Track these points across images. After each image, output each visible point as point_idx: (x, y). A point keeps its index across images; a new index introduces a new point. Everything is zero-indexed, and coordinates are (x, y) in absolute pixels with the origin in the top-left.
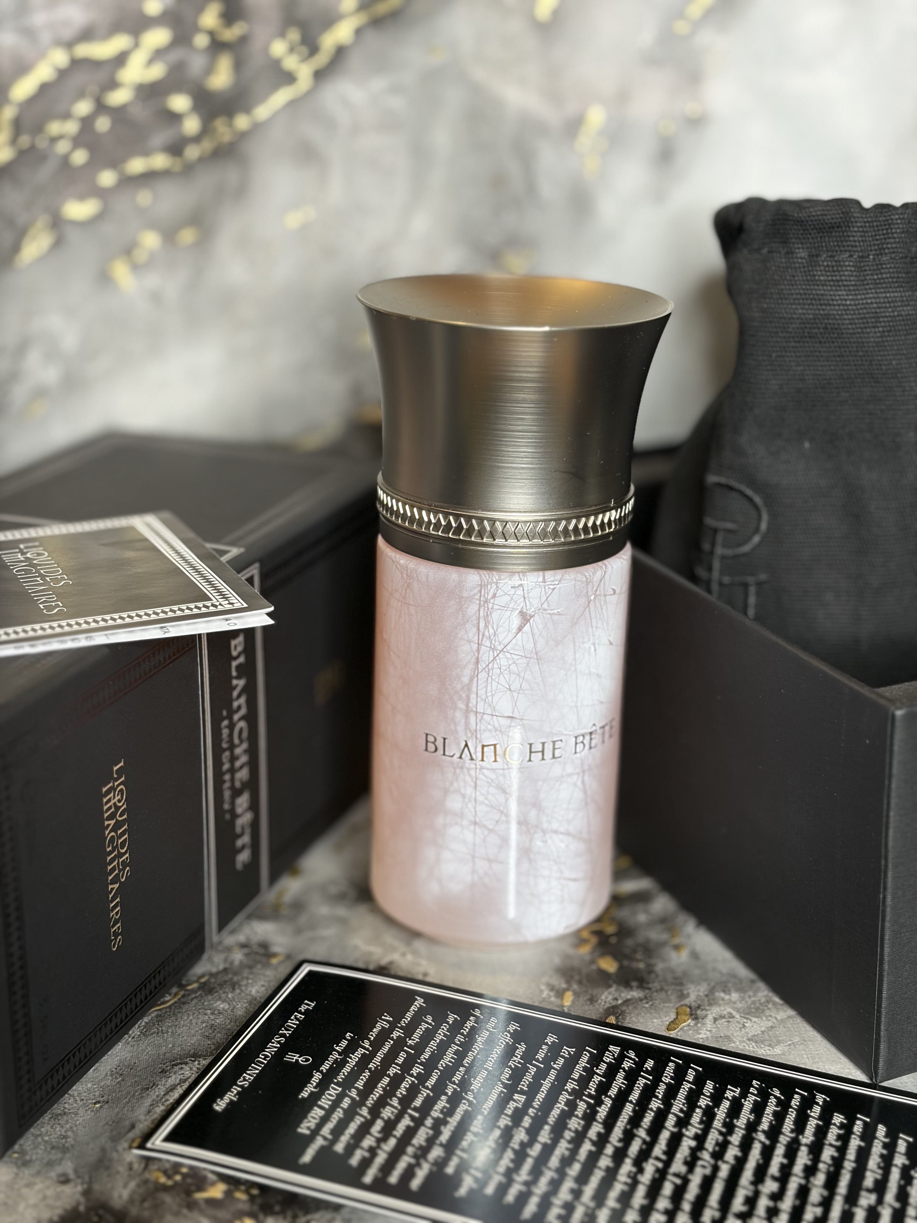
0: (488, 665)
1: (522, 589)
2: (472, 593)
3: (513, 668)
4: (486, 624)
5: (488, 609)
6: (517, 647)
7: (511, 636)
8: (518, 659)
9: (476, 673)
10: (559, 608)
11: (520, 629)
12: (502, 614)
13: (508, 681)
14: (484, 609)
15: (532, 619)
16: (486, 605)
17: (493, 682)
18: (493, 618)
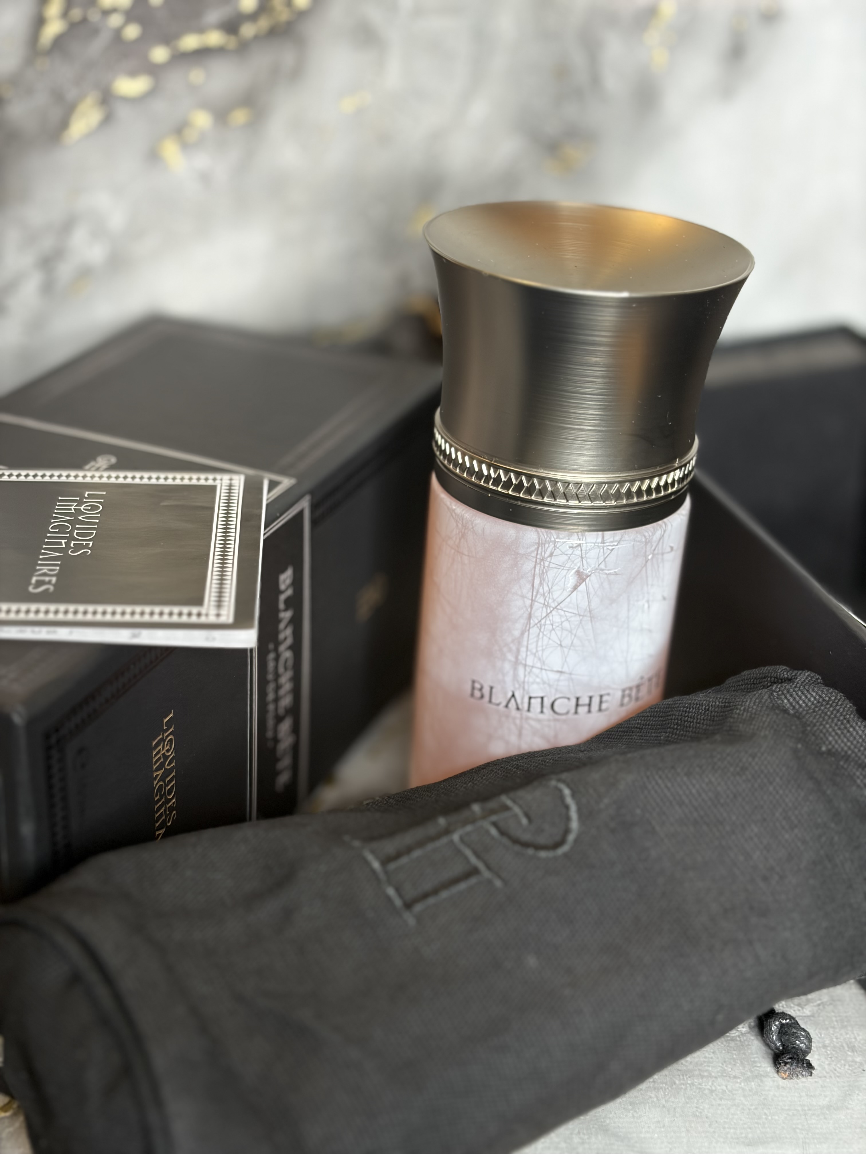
0: (541, 621)
1: (580, 549)
2: (529, 550)
3: (566, 625)
4: (541, 581)
5: (544, 567)
6: (571, 605)
7: (566, 594)
8: (571, 617)
9: (528, 628)
10: (615, 569)
11: (575, 588)
12: (558, 573)
13: (559, 636)
14: (540, 567)
15: (588, 578)
16: (542, 563)
17: (545, 637)
18: (549, 576)
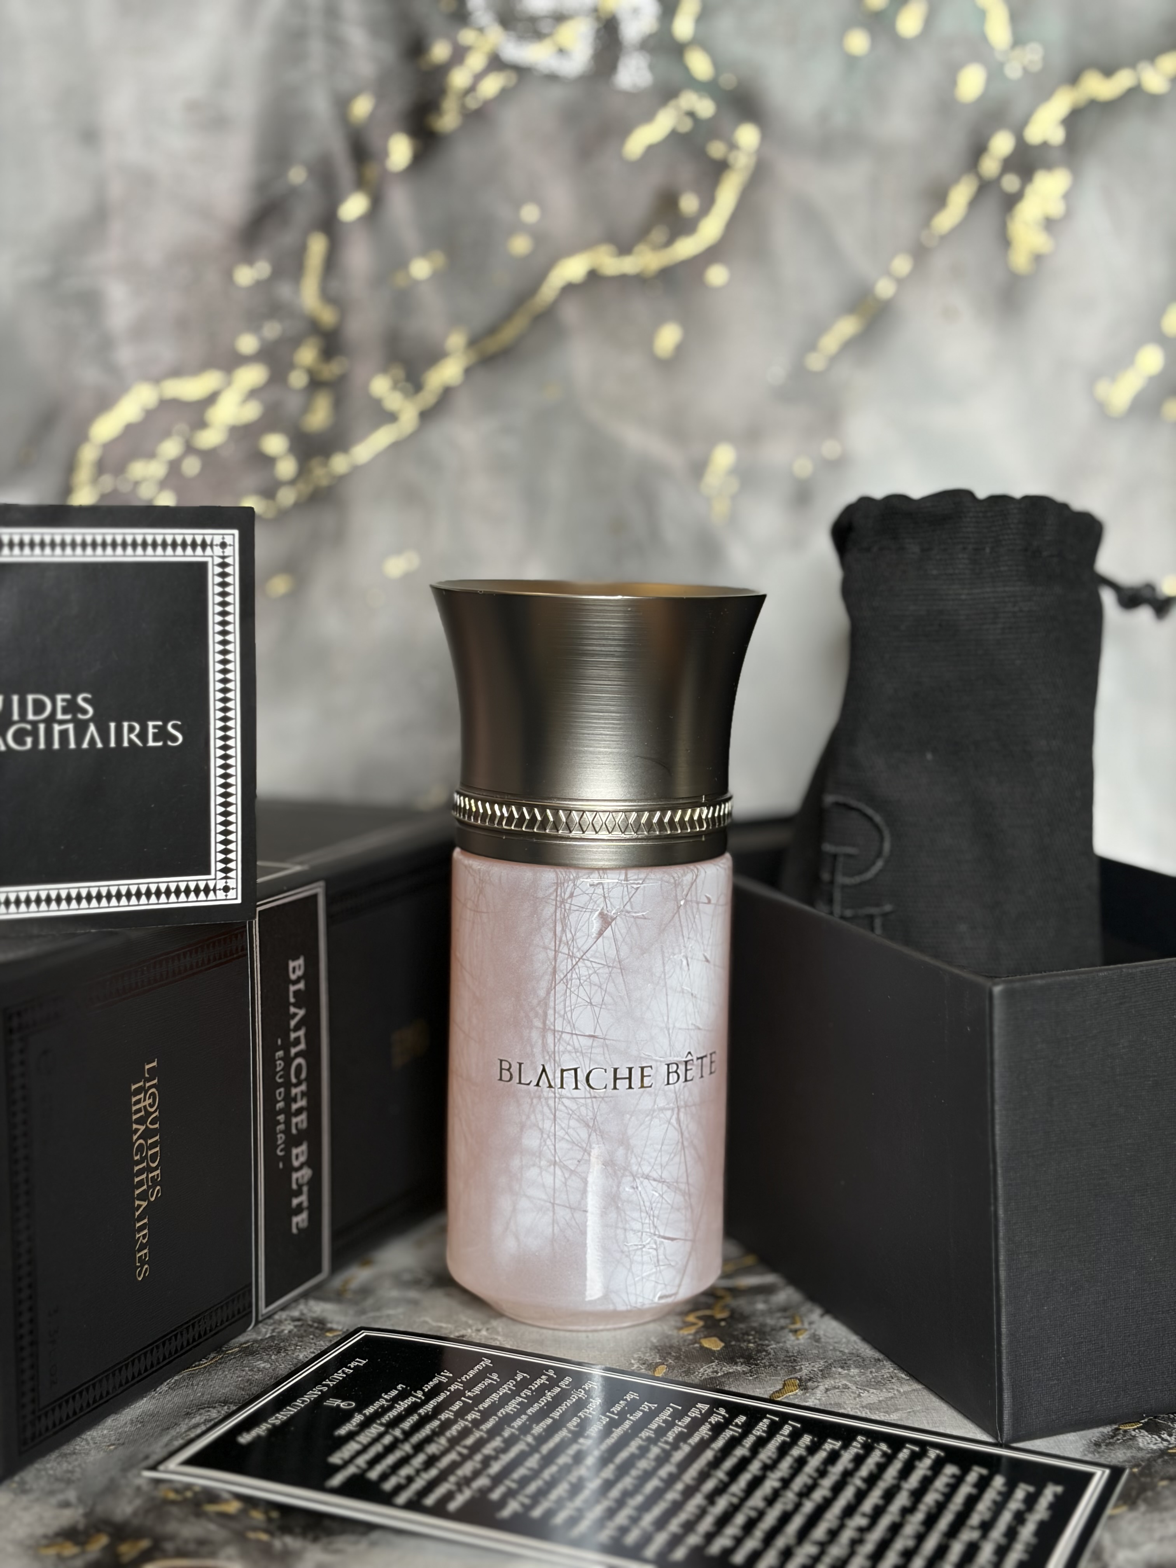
0: (567, 975)
1: (601, 887)
2: (548, 892)
3: (594, 978)
4: (563, 927)
5: (565, 911)
6: (597, 954)
7: (591, 941)
8: (599, 968)
9: (553, 985)
10: (644, 912)
11: (600, 933)
12: (581, 916)
13: (588, 993)
14: (561, 910)
15: (614, 922)
16: (563, 906)
17: (572, 995)
18: (571, 920)
